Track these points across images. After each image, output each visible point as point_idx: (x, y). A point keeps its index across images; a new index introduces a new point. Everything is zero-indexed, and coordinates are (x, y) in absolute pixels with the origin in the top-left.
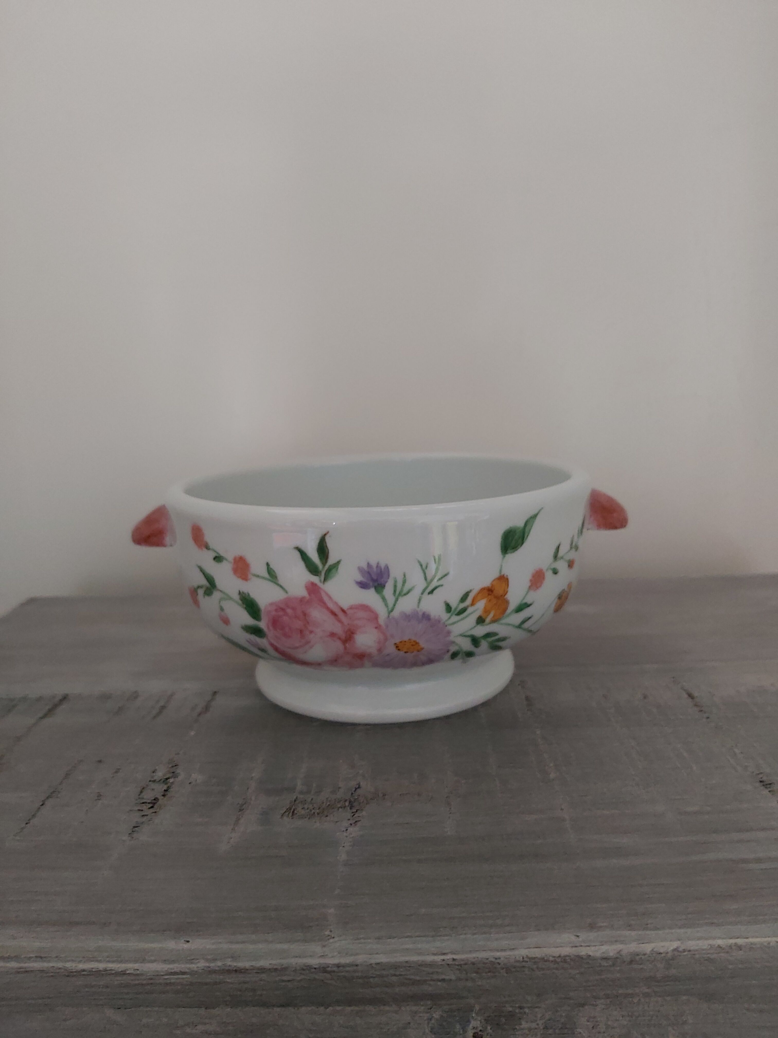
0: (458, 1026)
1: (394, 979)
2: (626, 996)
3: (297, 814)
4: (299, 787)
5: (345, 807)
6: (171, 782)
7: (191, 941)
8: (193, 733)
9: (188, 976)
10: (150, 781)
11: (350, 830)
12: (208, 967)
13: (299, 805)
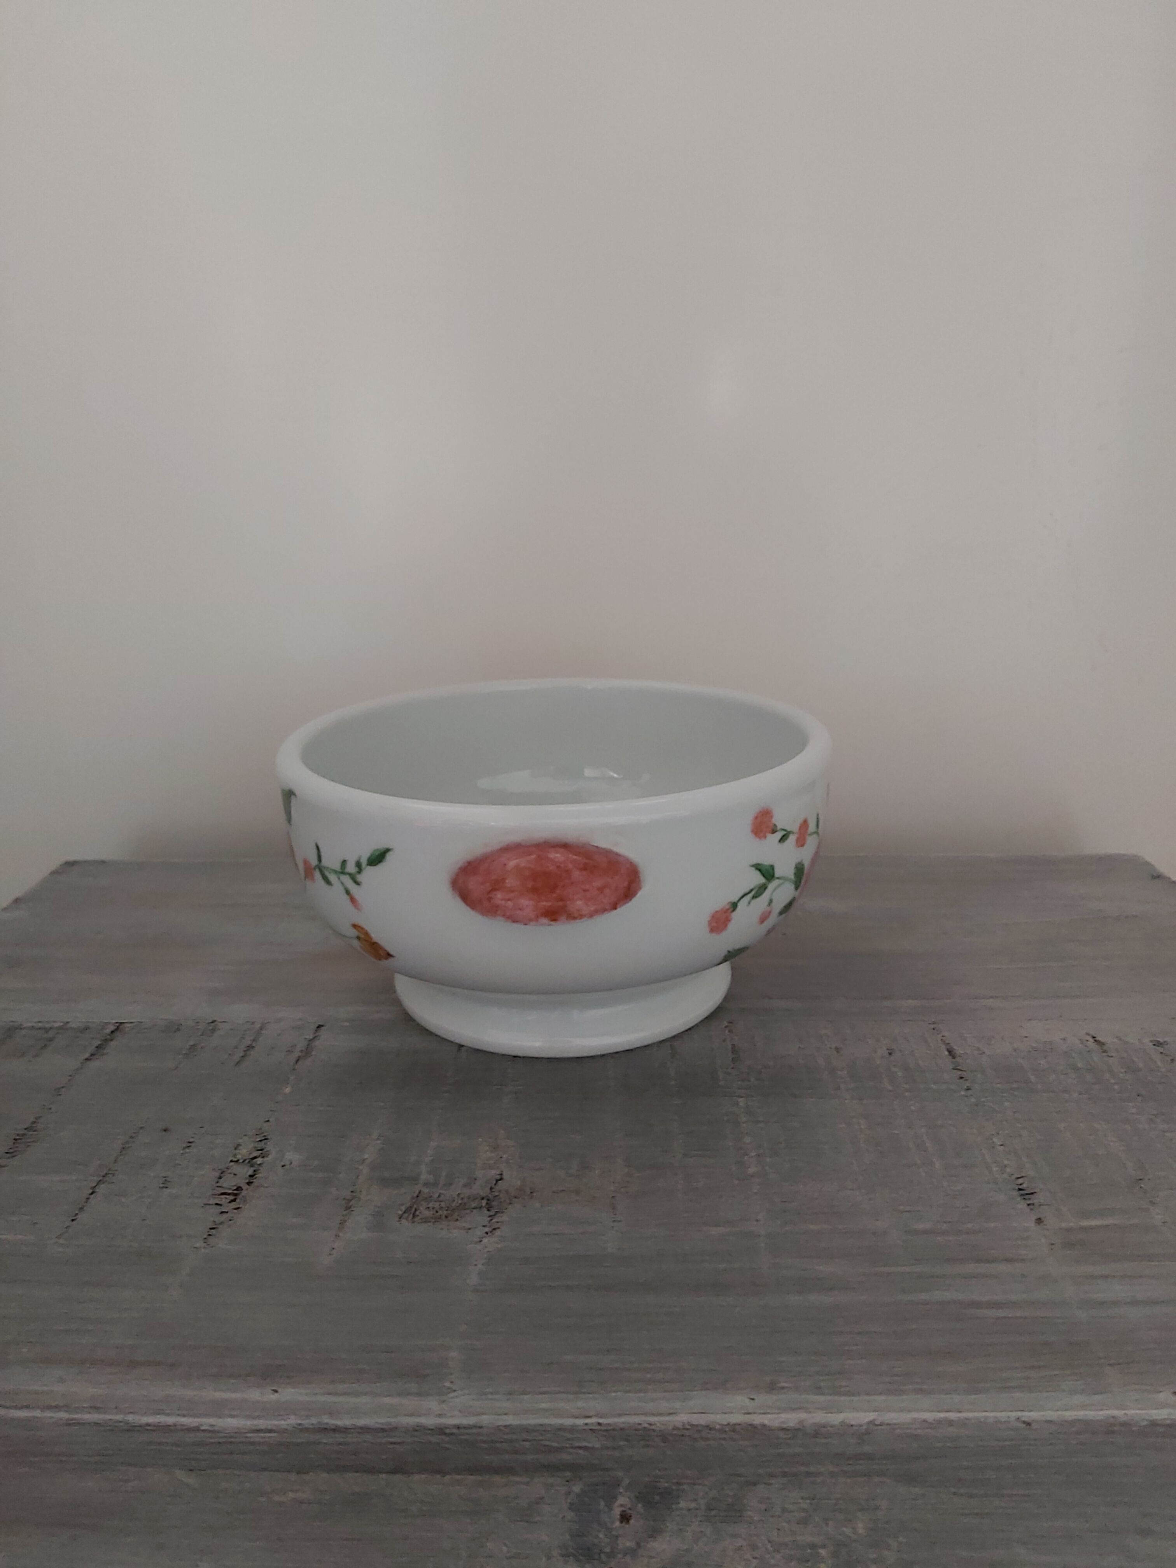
0: (602, 1503)
1: (527, 1444)
2: (808, 1474)
3: (418, 1216)
4: (424, 1177)
5: (481, 1207)
6: (258, 1163)
7: (280, 1390)
8: (288, 1090)
9: (275, 1434)
10: (231, 1161)
11: (485, 1240)
12: (300, 1424)
13: (423, 1203)
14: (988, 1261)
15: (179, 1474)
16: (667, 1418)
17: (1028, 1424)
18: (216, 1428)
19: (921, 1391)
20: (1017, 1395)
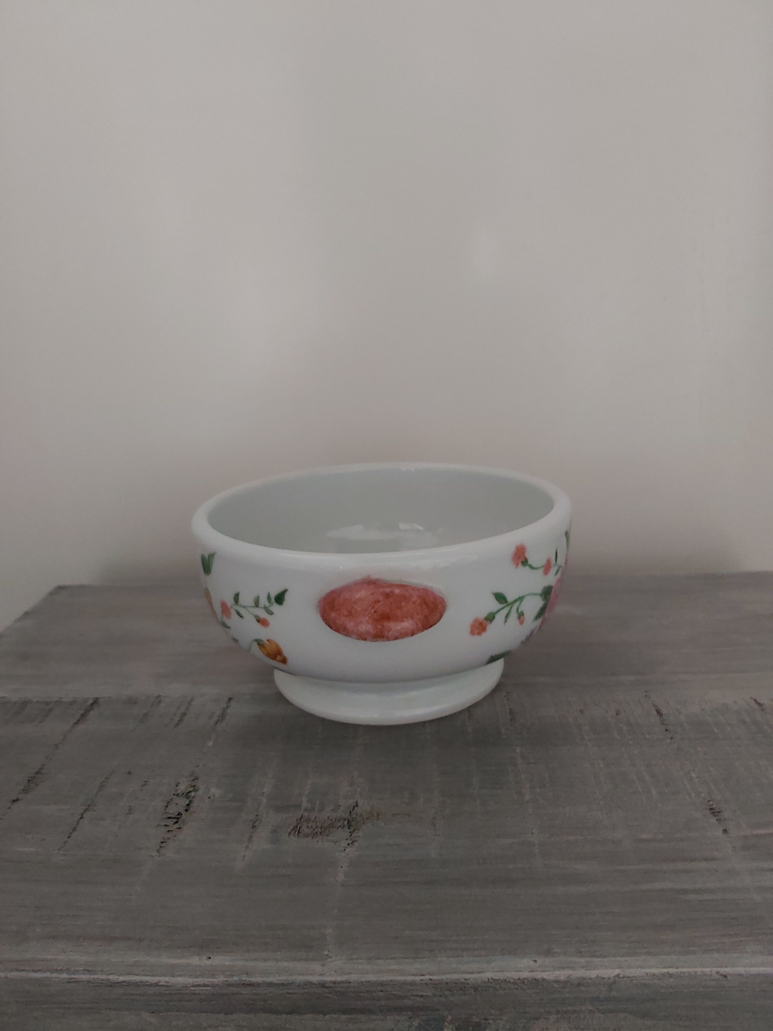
1: (381, 994)
2: (574, 1012)
3: (302, 832)
4: (305, 804)
5: (344, 826)
6: (192, 796)
7: (212, 957)
8: (210, 744)
9: (210, 988)
10: (174, 794)
11: (348, 850)
12: (227, 981)
13: (304, 823)
14: (692, 860)
15: (146, 1016)
16: (479, 975)
17: (725, 976)
18: (169, 984)
19: (649, 954)
20: (716, 955)
